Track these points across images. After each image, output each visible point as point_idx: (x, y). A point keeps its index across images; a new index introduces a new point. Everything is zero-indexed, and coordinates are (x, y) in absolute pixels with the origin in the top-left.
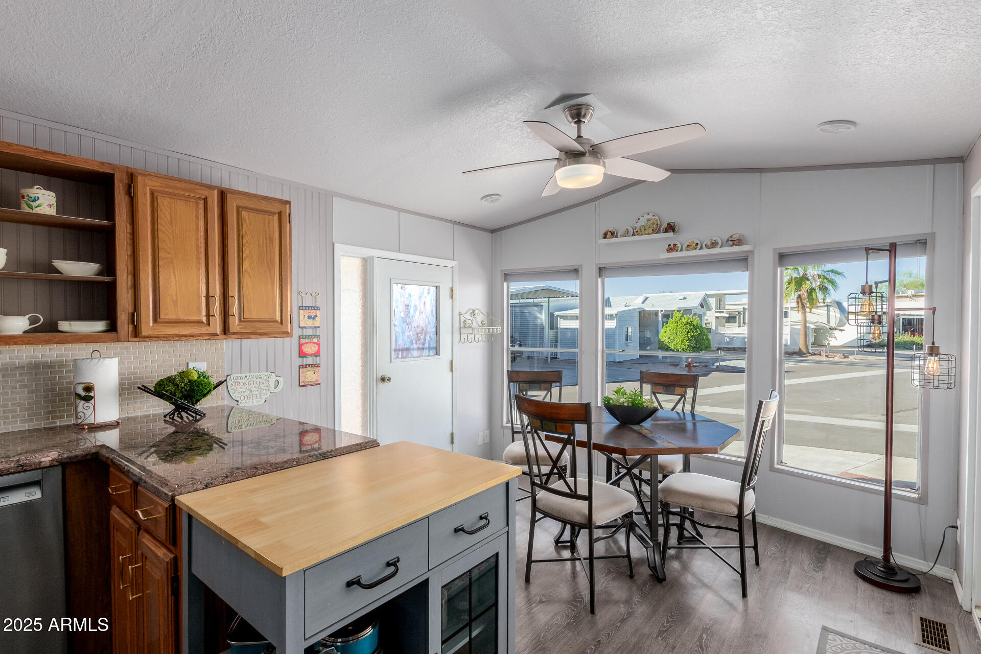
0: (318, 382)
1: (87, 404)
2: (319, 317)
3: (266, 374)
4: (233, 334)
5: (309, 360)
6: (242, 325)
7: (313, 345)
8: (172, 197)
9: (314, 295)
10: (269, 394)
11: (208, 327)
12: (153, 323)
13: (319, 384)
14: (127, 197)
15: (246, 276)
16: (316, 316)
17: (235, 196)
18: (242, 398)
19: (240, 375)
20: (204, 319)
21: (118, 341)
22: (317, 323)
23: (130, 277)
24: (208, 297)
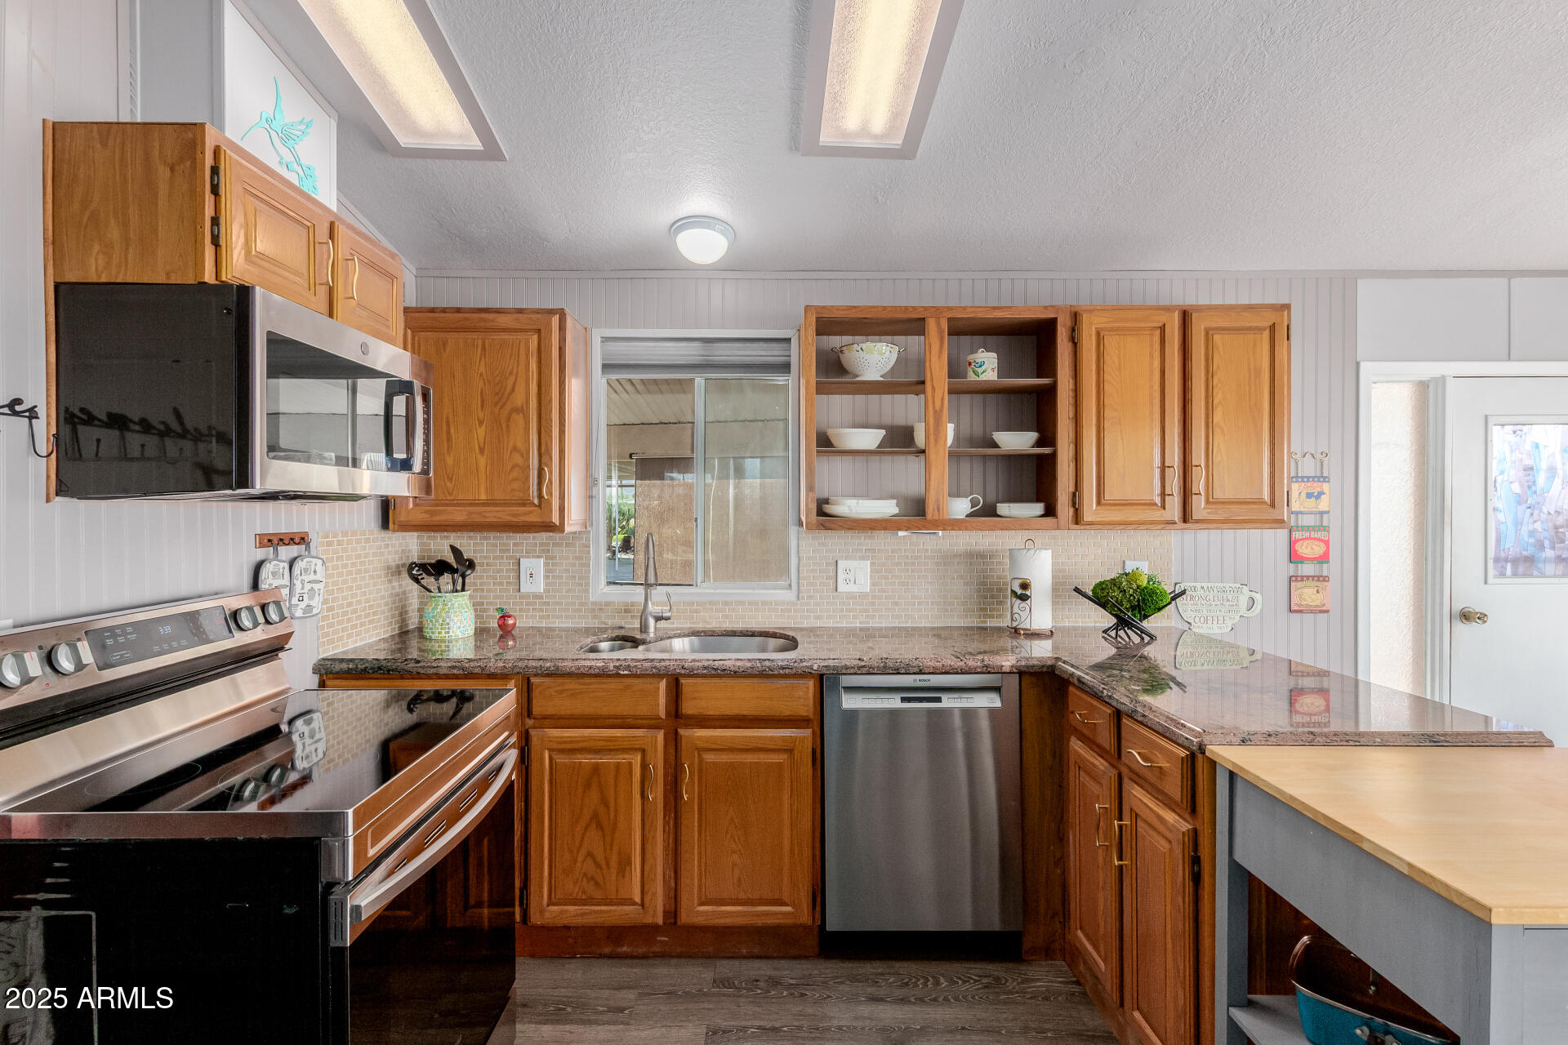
0: (1324, 608)
1: (1023, 604)
2: (1327, 493)
3: (1233, 585)
4: (1197, 521)
5: (1307, 569)
6: (1212, 509)
7: (1316, 542)
8: (1120, 333)
9: (1319, 456)
10: (1237, 618)
11: (1163, 511)
12: (1097, 506)
13: (1327, 611)
14: (1070, 344)
15: (1217, 431)
16: (1321, 493)
17: (1203, 314)
18: (1197, 620)
19: (1195, 584)
20: (1158, 500)
21: (1058, 529)
22: (1323, 504)
23: (1072, 446)
24: (1163, 468)
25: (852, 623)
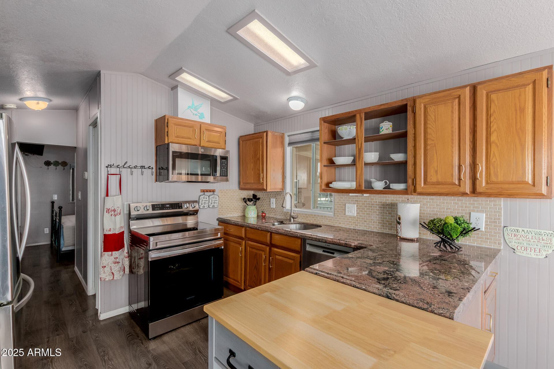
1: (399, 226)
3: (548, 232)
4: (480, 193)
8: (435, 104)
10: (551, 251)
11: (459, 188)
12: (423, 185)
14: (413, 114)
17: (484, 85)
18: (519, 248)
19: (517, 228)
20: (456, 182)
23: (413, 159)
24: (460, 166)
25: (350, 226)
